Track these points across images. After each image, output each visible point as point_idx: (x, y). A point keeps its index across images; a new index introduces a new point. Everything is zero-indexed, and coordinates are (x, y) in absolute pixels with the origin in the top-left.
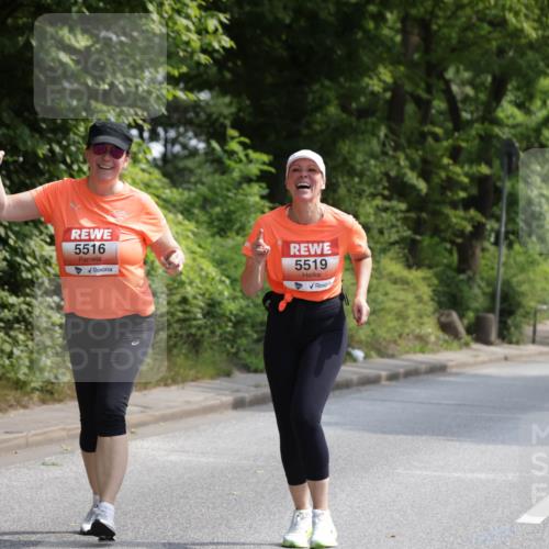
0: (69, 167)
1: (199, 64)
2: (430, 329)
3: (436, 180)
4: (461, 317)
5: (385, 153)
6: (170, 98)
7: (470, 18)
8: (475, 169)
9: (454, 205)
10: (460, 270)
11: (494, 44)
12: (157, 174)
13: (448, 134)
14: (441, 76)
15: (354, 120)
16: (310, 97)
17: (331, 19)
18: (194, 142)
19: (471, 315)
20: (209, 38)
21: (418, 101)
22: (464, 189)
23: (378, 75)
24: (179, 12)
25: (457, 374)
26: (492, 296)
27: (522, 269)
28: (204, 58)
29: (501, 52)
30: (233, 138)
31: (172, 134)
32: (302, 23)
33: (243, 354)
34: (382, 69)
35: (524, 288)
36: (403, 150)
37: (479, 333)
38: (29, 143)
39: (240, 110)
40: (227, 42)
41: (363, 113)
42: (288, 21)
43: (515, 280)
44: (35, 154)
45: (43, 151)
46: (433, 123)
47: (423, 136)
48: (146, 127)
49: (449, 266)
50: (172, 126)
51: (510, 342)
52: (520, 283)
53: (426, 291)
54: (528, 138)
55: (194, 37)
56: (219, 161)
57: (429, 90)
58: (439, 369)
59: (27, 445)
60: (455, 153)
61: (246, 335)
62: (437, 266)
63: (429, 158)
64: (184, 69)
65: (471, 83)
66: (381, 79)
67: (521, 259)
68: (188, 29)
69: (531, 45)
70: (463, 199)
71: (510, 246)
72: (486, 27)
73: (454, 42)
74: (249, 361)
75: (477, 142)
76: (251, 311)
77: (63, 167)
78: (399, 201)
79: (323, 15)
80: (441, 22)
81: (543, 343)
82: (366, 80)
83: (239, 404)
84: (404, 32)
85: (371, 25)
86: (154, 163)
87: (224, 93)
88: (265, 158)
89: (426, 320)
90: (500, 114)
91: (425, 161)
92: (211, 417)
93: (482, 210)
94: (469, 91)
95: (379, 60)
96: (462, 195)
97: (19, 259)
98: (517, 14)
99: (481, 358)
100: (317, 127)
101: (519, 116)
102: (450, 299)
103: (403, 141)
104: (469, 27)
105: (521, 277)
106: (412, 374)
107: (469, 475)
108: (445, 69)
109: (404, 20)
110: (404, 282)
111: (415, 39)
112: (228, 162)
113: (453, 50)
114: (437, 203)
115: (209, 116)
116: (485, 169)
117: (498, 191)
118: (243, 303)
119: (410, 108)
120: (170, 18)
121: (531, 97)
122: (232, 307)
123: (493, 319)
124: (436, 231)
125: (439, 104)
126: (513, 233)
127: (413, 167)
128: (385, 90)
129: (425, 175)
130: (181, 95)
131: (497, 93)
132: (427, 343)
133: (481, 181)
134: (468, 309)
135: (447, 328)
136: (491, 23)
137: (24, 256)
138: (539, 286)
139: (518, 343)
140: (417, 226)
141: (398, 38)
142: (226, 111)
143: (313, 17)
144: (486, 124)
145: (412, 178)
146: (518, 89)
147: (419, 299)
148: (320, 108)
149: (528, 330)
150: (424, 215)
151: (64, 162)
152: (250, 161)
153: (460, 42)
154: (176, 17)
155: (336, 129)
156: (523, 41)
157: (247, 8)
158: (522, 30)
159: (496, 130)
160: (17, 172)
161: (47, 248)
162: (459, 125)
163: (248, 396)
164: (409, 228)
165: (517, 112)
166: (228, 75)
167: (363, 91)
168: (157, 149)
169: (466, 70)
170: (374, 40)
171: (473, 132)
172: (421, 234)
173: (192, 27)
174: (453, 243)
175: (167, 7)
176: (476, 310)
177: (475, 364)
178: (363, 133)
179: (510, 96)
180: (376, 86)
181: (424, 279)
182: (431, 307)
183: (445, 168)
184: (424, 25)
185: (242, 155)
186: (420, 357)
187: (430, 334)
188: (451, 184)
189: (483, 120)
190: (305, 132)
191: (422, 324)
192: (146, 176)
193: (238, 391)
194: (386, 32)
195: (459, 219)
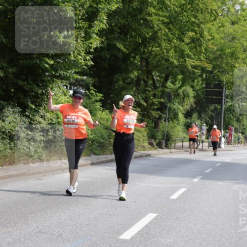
0: (47, 96)
1: (84, 69)
2: (146, 144)
3: (149, 103)
4: (155, 141)
5: (135, 95)
6: (76, 78)
7: (159, 58)
8: (160, 100)
9: (154, 110)
10: (155, 128)
11: (166, 66)
12: (71, 99)
13: (152, 90)
14: (151, 74)
15: (126, 86)
16: (115, 79)
17: (121, 57)
18: (81, 90)
19: (157, 140)
20: (87, 62)
21: (144, 81)
22: (157, 105)
23: (134, 73)
24: (79, 54)
25: (153, 157)
26: (164, 136)
27: (172, 128)
28: (85, 67)
29: (167, 68)
30: (92, 89)
31: (76, 88)
32: (113, 58)
33: (94, 150)
34: (134, 72)
35: (172, 133)
36: (140, 94)
37: (159, 146)
38: (36, 89)
39: (95, 82)
40: (92, 63)
41: (129, 84)
42: (109, 57)
43: (170, 131)
44: (38, 93)
45: (40, 92)
46: (148, 87)
47: (146, 90)
48: (69, 86)
49: (152, 127)
50: (76, 86)
51: (168, 148)
52: (171, 132)
53: (145, 134)
54: (174, 92)
55: (83, 61)
56: (88, 96)
57: (147, 78)
58: (148, 155)
59: (34, 174)
60: (154, 96)
61: (95, 145)
62: (148, 127)
63: (148, 97)
64: (80, 70)
65: (159, 76)
66: (134, 75)
67: (172, 125)
68: (81, 59)
69: (176, 66)
70: (156, 108)
71: (169, 122)
72: (164, 61)
73: (155, 64)
74: (95, 152)
75: (160, 93)
76: (96, 138)
77: (45, 96)
78: (139, 108)
79: (119, 56)
80: (151, 59)
81: (177, 149)
82: (131, 75)
83: (92, 164)
84: (141, 61)
85: (132, 59)
86: (70, 96)
87: (90, 77)
88: (101, 95)
89: (145, 142)
90: (167, 85)
91: (146, 98)
92: (85, 167)
93: (161, 111)
94: (158, 78)
95: (134, 69)
96: (156, 107)
97: (32, 122)
98: (172, 58)
99: (160, 153)
100: (116, 87)
101: (172, 86)
102: (152, 136)
103: (140, 91)
104: (159, 61)
105: (172, 130)
106: (141, 156)
107: (156, 185)
108: (152, 72)
109: (141, 58)
110: (140, 131)
111: (144, 64)
112: (91, 96)
113: (155, 67)
114: (149, 109)
115: (86, 83)
116: (162, 100)
117: (166, 106)
118: (95, 136)
119: (142, 82)
120: (77, 56)
121: (176, 81)
122: (91, 137)
123: (164, 142)
124: (148, 117)
125: (150, 82)
126: (170, 118)
127: (143, 99)
128: (135, 77)
129: (146, 101)
130: (79, 77)
131: (166, 79)
132: (145, 148)
133: (161, 104)
134: (157, 139)
135: (151, 144)
136: (165, 60)
137: (34, 121)
138: (176, 133)
139: (170, 149)
140: (143, 116)
141: (139, 63)
142: (91, 82)
143: (116, 57)
144: (163, 88)
145: (142, 102)
146: (172, 78)
147: (143, 136)
148: (117, 82)
149: (173, 145)
150: (145, 113)
151: (46, 95)
152: (97, 96)
153: (156, 65)
154: (78, 56)
155: (122, 88)
156: (174, 65)
157: (98, 54)
158: (173, 62)
159: (166, 89)
160: (33, 98)
161: (40, 119)
162: (155, 88)
163: (95, 162)
164: (141, 116)
165: (171, 84)
166: (92, 72)
167: (129, 77)
168: (71, 92)
169: (158, 72)
170: (133, 63)
171: (160, 90)
172: (144, 118)
173: (82, 58)
174: (153, 120)
175: (76, 53)
176: (159, 139)
177: (158, 154)
178: (129, 89)
179: (170, 80)
180: (133, 76)
181: (145, 130)
182: (146, 138)
183: (151, 99)
184: (147, 60)
185: (95, 94)
186: (143, 152)
187: (146, 146)
188: (153, 104)
189: (162, 86)
190: (113, 88)
191: (144, 143)
192: (68, 99)
193: (92, 160)
194: (136, 62)
195: (155, 114)
